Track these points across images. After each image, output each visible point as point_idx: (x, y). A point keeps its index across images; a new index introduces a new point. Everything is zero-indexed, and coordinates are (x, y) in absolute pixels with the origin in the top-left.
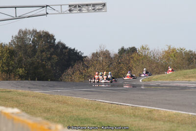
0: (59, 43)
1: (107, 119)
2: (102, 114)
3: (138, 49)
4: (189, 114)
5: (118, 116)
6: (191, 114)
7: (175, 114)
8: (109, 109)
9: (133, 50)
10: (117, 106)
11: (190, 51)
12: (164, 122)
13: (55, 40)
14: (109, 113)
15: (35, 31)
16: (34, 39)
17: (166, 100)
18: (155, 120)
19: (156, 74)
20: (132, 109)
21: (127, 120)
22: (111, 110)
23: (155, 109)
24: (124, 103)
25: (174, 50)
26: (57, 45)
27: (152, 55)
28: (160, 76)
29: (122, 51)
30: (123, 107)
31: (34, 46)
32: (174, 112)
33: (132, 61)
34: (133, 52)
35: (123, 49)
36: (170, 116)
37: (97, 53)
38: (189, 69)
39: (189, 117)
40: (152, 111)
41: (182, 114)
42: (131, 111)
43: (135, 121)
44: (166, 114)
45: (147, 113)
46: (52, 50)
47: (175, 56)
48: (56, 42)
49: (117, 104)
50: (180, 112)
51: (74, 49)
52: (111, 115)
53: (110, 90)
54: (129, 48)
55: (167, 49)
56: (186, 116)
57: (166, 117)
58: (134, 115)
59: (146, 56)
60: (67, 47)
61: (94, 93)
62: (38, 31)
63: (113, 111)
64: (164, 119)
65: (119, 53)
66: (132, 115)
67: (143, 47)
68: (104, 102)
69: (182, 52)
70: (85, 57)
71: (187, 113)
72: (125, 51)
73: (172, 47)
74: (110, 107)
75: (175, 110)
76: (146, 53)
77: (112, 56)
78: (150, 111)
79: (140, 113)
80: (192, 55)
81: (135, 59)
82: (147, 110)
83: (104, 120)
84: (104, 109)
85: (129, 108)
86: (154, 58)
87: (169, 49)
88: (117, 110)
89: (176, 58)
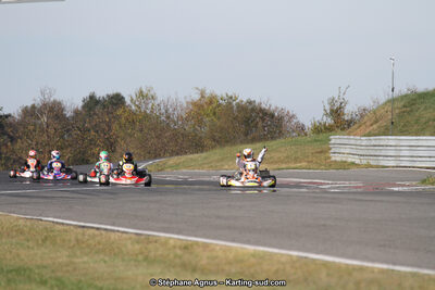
1: (75, 269)
2: (63, 256)
3: (127, 99)
4: (291, 256)
5: (105, 262)
6: (295, 253)
7: (253, 255)
8: (77, 240)
9: (117, 100)
10: (97, 232)
11: (250, 103)
14: (78, 253)
17: (218, 217)
19: (171, 155)
20: (138, 242)
21: (130, 273)
22: (84, 245)
23: (197, 243)
24: (113, 225)
25: (212, 99)
27: (163, 111)
28: (183, 158)
29: (92, 103)
30: (113, 235)
32: (251, 248)
34: (116, 104)
35: (92, 97)
36: (242, 261)
37: (33, 106)
39: (294, 262)
40: (192, 245)
41: (271, 254)
42: (137, 247)
44: (231, 256)
45: (179, 252)
47: (214, 114)
49: (98, 229)
50: (261, 248)
52: (85, 259)
53: (73, 192)
54: (108, 96)
55: (196, 97)
56: (283, 259)
57: (230, 263)
58: (146, 259)
59: (146, 116)
61: (34, 200)
63: (88, 246)
64: (227, 268)
65: (83, 107)
66: (140, 257)
67: (141, 92)
68: (63, 224)
69: (230, 103)
70: (7, 116)
72: (97, 102)
73: (208, 93)
74: (80, 237)
75: (248, 242)
76: (150, 106)
77: (69, 114)
78: (186, 247)
79: (160, 253)
80: (253, 110)
81: (123, 120)
82: (179, 243)
83: (68, 271)
84: (64, 241)
85: (130, 238)
86: (168, 117)
87: (202, 97)
88: (99, 243)
89: (219, 119)
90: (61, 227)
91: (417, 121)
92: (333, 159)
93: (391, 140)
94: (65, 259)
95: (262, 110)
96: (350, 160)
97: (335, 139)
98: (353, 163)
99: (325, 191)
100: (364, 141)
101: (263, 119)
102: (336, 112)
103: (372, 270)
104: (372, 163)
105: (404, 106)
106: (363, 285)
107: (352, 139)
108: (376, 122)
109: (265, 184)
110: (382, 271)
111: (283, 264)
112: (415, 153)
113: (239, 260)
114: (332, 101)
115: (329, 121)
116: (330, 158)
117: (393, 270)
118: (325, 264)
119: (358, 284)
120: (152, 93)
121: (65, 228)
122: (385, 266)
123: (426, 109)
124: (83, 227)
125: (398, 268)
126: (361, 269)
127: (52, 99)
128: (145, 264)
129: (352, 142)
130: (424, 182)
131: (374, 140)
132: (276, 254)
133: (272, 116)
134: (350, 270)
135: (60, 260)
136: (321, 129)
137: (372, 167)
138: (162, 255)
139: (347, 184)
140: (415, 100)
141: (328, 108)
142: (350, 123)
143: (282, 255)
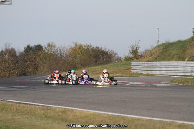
1: (14, 122)
2: (9, 116)
3: (43, 47)
4: (109, 114)
5: (28, 118)
7: (92, 115)
8: (17, 109)
9: (39, 48)
10: (25, 106)
11: (97, 48)
14: (16, 114)
17: (79, 98)
20: (43, 109)
21: (38, 123)
22: (19, 111)
23: (69, 109)
24: (33, 102)
25: (80, 47)
27: (59, 52)
29: (28, 49)
30: (32, 107)
32: (92, 111)
33: (38, 59)
34: (39, 50)
35: (28, 47)
36: (87, 117)
37: (2, 51)
38: (97, 65)
39: (109, 117)
40: (66, 111)
41: (100, 114)
42: (42, 111)
43: (48, 124)
45: (60, 113)
47: (81, 53)
49: (26, 104)
52: (19, 117)
54: (35, 46)
55: (73, 46)
56: (105, 116)
58: (46, 117)
63: (21, 111)
64: (80, 120)
65: (25, 51)
66: (43, 116)
67: (49, 44)
68: (11, 102)
69: (88, 49)
71: (106, 113)
72: (31, 49)
73: (78, 44)
74: (18, 108)
75: (91, 109)
76: (53, 50)
77: (18, 54)
78: (64, 111)
79: (52, 114)
80: (98, 51)
81: (41, 56)
82: (61, 110)
83: (11, 123)
84: (11, 109)
85: (40, 108)
86: (61, 55)
87: (76, 46)
88: (26, 110)
89: (83, 55)
90: (10, 103)
91: (169, 55)
92: (133, 72)
93: (158, 63)
94: (10, 117)
95: (102, 51)
96: (140, 72)
97: (133, 63)
98: (141, 74)
99: (128, 86)
100: (146, 64)
101: (103, 55)
102: (135, 52)
103: (143, 120)
104: (150, 73)
105: (164, 49)
106: (138, 126)
107: (141, 63)
108: (152, 55)
109: (113, 83)
110: (147, 120)
111: (105, 118)
112: (168, 69)
113: (86, 117)
114: (133, 47)
115: (132, 55)
116: (131, 71)
117: (152, 120)
119: (136, 126)
120: (54, 44)
121: (12, 104)
122: (149, 118)
123: (173, 49)
124: (20, 103)
125: (154, 119)
126: (138, 119)
127: (10, 48)
128: (45, 119)
129: (141, 64)
130: (171, 81)
131: (150, 64)
132: (102, 114)
133: (107, 54)
134: (133, 120)
135: (8, 118)
136: (128, 59)
137: (149, 75)
138: (53, 115)
139: (138, 83)
140: (168, 46)
141: (131, 50)
142: (141, 56)
143: (105, 114)
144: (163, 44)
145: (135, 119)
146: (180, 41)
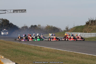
0: (11, 23)
5: (29, 49)
6: (55, 49)
8: (26, 46)
9: (36, 26)
11: (54, 27)
12: (45, 52)
13: (9, 22)
14: (26, 48)
15: (2, 19)
16: (2, 22)
18: (42, 51)
20: (34, 47)
25: (49, 26)
26: (10, 24)
29: (32, 26)
30: (31, 46)
31: (2, 24)
32: (49, 48)
33: (35, 30)
35: (32, 25)
37: (23, 27)
39: (54, 50)
41: (52, 49)
43: (35, 51)
44: (46, 49)
46: (8, 25)
47: (49, 28)
48: (10, 23)
51: (16, 25)
55: (47, 26)
58: (35, 49)
59: (40, 28)
60: (13, 25)
62: (3, 19)
69: (52, 27)
70: (19, 28)
73: (48, 25)
77: (28, 28)
78: (41, 48)
80: (55, 28)
81: (36, 29)
83: (24, 51)
84: (24, 46)
86: (43, 29)
88: (29, 47)
94: (24, 49)
97: (66, 33)
100: (70, 33)
102: (67, 29)
108: (72, 30)
110: (65, 51)
114: (66, 27)
115: (66, 30)
118: (58, 50)
120: (40, 25)
123: (79, 29)
127: (26, 26)
133: (58, 29)
134: (61, 51)
138: (37, 49)
142: (69, 30)
144: (76, 27)
145: (62, 51)
146: (81, 26)
